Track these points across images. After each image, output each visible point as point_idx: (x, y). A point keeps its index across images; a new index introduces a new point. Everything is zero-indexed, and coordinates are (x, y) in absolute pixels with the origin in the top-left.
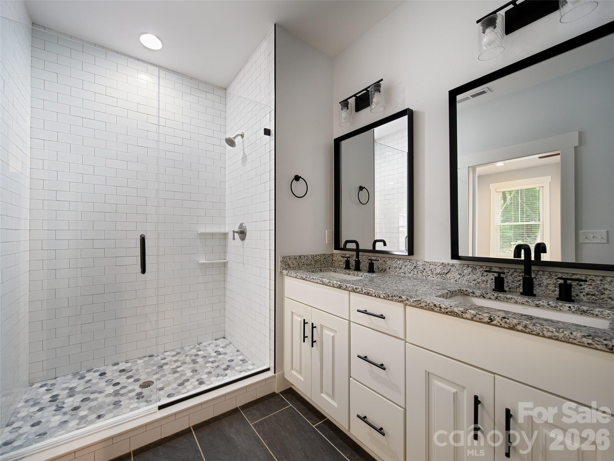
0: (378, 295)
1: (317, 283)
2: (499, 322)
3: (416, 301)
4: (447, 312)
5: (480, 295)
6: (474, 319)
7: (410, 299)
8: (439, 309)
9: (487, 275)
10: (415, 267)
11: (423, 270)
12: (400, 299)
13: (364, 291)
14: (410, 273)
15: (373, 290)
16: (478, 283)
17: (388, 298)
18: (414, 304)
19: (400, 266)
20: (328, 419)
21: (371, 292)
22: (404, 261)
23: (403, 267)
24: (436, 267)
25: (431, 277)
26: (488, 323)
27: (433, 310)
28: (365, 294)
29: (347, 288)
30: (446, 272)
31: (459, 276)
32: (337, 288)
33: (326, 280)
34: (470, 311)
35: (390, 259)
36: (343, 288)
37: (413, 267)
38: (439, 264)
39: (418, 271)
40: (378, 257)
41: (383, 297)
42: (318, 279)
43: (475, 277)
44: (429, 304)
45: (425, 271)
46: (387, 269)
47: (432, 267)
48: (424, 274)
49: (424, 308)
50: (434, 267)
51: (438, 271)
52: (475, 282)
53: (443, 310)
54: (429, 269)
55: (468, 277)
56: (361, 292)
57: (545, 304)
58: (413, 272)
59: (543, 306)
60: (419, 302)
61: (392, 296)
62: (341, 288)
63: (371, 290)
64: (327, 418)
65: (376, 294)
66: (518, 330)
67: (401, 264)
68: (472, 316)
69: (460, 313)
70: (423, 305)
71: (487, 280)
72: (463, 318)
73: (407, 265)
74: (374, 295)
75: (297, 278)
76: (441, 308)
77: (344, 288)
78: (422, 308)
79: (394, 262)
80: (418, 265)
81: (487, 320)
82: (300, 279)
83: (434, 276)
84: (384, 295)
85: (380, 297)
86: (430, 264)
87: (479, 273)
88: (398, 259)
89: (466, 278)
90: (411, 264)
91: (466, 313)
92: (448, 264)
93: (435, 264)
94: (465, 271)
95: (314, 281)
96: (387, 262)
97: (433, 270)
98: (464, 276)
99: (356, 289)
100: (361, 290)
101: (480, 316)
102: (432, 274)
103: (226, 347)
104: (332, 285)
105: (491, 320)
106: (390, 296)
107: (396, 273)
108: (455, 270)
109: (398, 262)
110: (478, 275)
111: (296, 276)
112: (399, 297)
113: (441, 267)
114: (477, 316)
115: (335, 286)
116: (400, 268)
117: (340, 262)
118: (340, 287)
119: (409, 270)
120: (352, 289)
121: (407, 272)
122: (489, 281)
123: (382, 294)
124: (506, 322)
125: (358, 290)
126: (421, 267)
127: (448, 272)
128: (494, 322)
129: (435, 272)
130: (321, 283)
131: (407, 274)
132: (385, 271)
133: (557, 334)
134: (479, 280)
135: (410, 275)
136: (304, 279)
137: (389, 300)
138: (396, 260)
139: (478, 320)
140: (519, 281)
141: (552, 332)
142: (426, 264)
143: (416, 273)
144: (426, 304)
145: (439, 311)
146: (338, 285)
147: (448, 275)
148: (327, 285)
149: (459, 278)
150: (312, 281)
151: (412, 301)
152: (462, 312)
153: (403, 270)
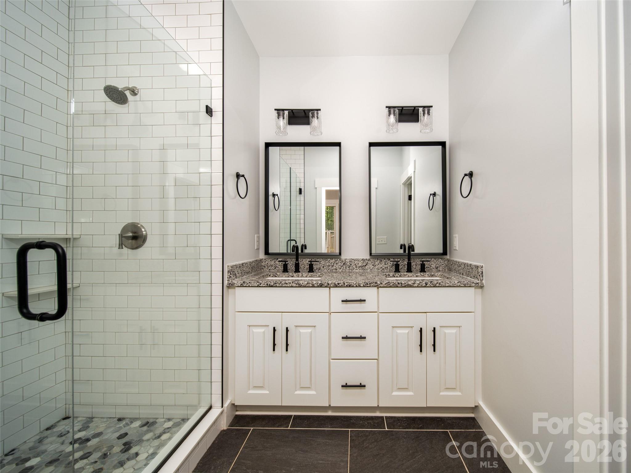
0: (358, 285)
1: (292, 287)
2: (429, 285)
3: (387, 283)
4: (405, 286)
5: (392, 275)
6: (419, 286)
7: (383, 283)
8: (401, 285)
9: (387, 264)
10: (344, 264)
11: (350, 265)
12: (376, 284)
13: (346, 284)
14: (340, 269)
15: (354, 282)
16: (383, 269)
17: (367, 286)
18: (386, 285)
19: (332, 264)
20: (294, 415)
21: (353, 284)
22: (336, 260)
23: (335, 265)
24: (359, 262)
25: (355, 270)
26: (425, 287)
27: (397, 287)
28: (347, 286)
29: (329, 285)
30: (365, 265)
31: (373, 267)
32: (318, 287)
33: (304, 282)
34: (417, 282)
35: (324, 259)
36: (324, 286)
37: (343, 264)
38: (361, 260)
39: (346, 267)
40: (313, 258)
41: (363, 286)
42: (293, 283)
43: (381, 266)
44: (395, 283)
45: (351, 266)
46: (322, 268)
47: (356, 262)
48: (351, 268)
49: (392, 286)
50: (358, 262)
51: (360, 264)
52: (381, 269)
53: (403, 285)
54: (354, 264)
55: (378, 266)
56: (343, 286)
57: (420, 275)
58: (342, 268)
59: (419, 276)
60: (389, 283)
61: (370, 284)
62: (323, 286)
63: (353, 282)
64: (292, 415)
65: (357, 285)
66: (437, 287)
67: (333, 263)
68: (418, 285)
69: (412, 284)
70: (391, 285)
71: (388, 267)
72: (413, 287)
73: (338, 263)
74: (355, 286)
75: (260, 287)
76: (402, 284)
77: (326, 285)
78: (391, 287)
79: (327, 261)
80: (346, 262)
81: (424, 285)
82: (265, 287)
83: (357, 269)
84: (364, 284)
85: (360, 286)
86: (355, 260)
87: (383, 263)
88: (331, 259)
89: (377, 267)
90: (341, 262)
91: (415, 284)
92: (366, 259)
93: (358, 260)
94: (376, 263)
95: (288, 285)
96: (321, 262)
97: (356, 265)
98: (375, 266)
99: (339, 284)
100: (343, 284)
101: (422, 284)
102: (356, 267)
103: (88, 427)
104: (311, 285)
105: (426, 284)
106: (369, 283)
107: (329, 271)
108: (371, 263)
109: (331, 261)
110: (383, 264)
111: (259, 284)
112: (375, 283)
113: (362, 261)
114: (420, 284)
115: (315, 285)
116: (333, 266)
117: (271, 267)
118: (321, 286)
119: (339, 267)
120: (334, 285)
121: (338, 268)
122: (389, 268)
123: (362, 284)
124: (432, 284)
125: (340, 285)
126: (348, 264)
127: (366, 265)
128: (428, 285)
129: (358, 266)
130: (297, 286)
131: (338, 270)
132: (319, 269)
133: (450, 284)
134: (383, 268)
135: (340, 270)
136: (272, 286)
137: (367, 287)
138: (329, 260)
139: (420, 286)
140: (402, 265)
141: (449, 284)
142: (352, 261)
143: (344, 268)
144: (393, 284)
145: (401, 286)
146: (318, 284)
147: (366, 267)
148: (305, 287)
149: (373, 268)
150: (284, 286)
151: (384, 284)
152: (413, 284)
153: (334, 267)
